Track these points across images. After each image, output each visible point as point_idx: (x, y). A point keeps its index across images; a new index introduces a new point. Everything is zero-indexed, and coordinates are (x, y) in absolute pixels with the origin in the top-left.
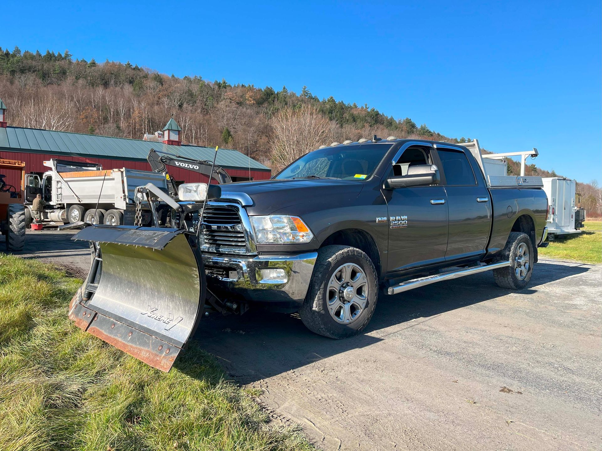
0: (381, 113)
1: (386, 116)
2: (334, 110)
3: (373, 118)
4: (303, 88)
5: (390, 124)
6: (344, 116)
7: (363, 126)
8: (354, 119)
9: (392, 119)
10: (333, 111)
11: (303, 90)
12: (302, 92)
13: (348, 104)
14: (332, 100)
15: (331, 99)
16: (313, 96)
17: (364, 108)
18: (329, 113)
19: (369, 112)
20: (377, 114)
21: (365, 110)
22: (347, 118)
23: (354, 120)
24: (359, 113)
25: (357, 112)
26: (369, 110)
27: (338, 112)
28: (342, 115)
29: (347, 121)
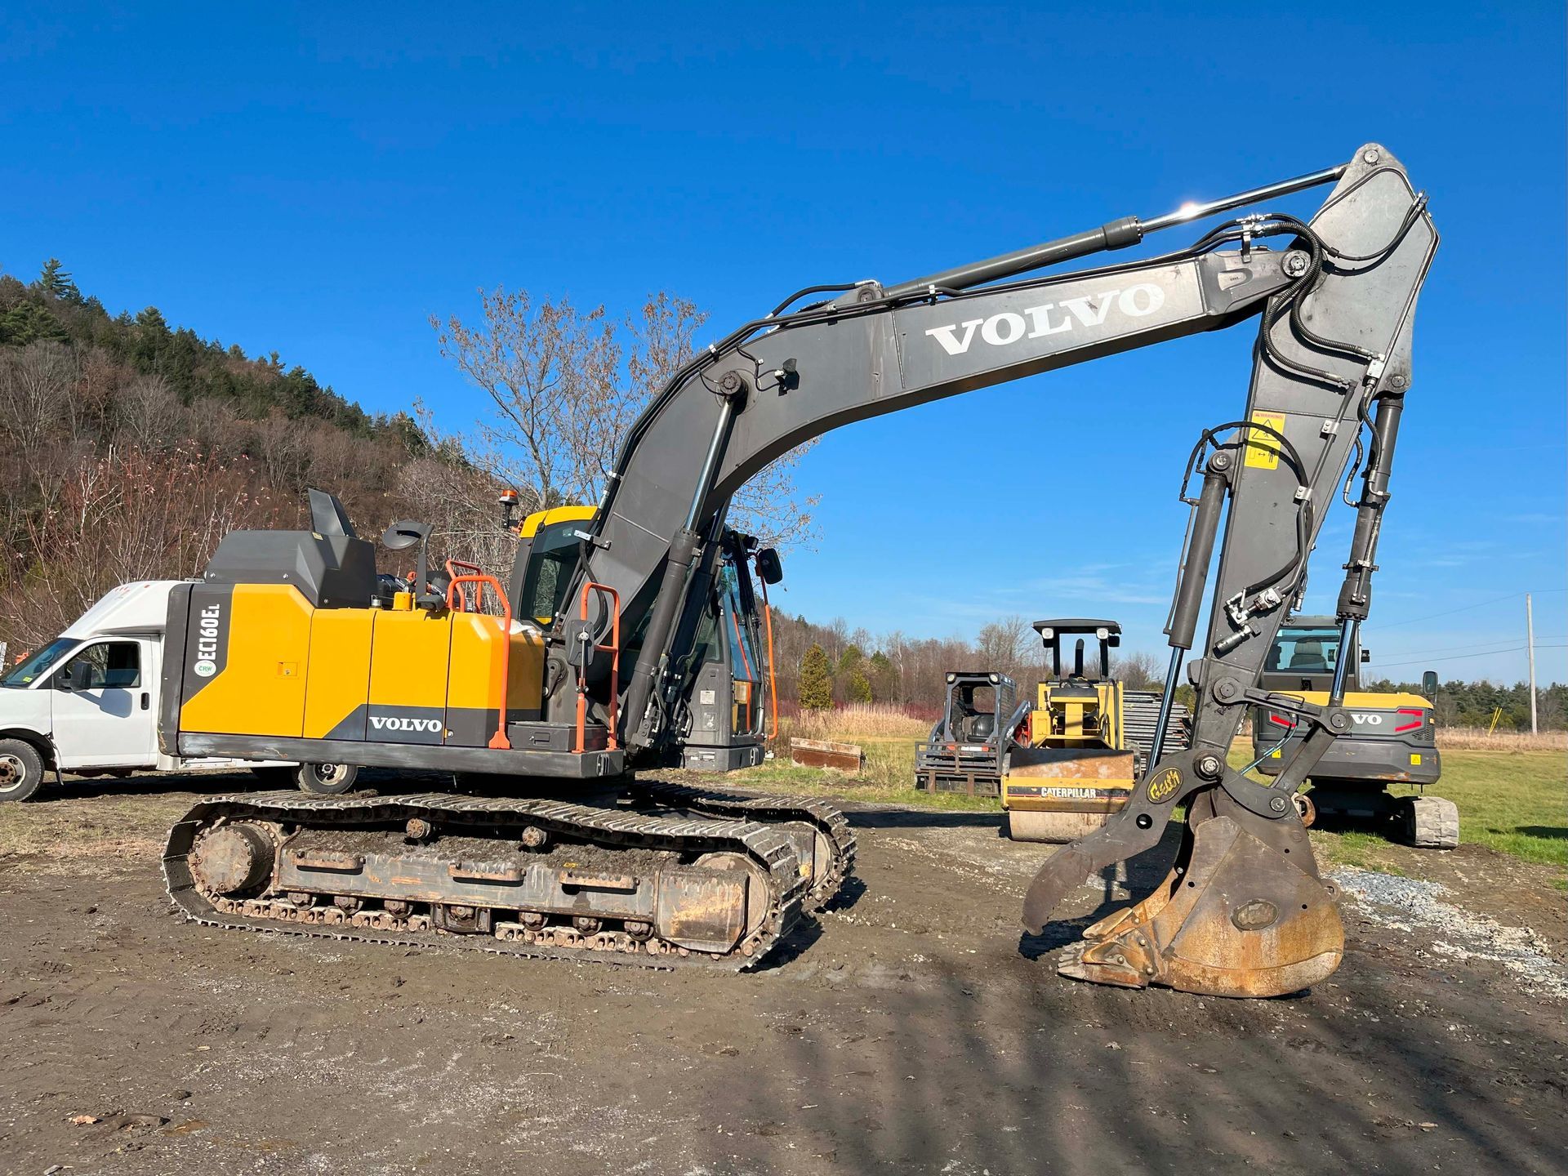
0: (322, 385)
1: (339, 396)
2: (160, 349)
3: (299, 396)
4: (49, 265)
5: (352, 420)
6: (196, 373)
7: (264, 413)
8: (233, 389)
9: (356, 409)
10: (156, 353)
11: (45, 271)
12: (41, 279)
13: (214, 344)
14: (153, 320)
15: (153, 318)
16: (85, 296)
17: (270, 362)
18: (141, 354)
19: (282, 378)
20: (311, 387)
21: (270, 370)
22: (209, 381)
23: (232, 391)
24: (249, 374)
25: (245, 373)
26: (286, 372)
27: (174, 357)
28: (190, 371)
29: (209, 391)
